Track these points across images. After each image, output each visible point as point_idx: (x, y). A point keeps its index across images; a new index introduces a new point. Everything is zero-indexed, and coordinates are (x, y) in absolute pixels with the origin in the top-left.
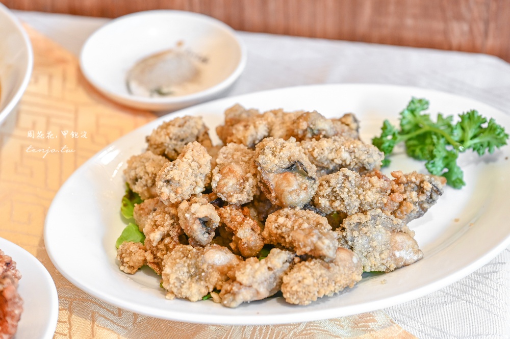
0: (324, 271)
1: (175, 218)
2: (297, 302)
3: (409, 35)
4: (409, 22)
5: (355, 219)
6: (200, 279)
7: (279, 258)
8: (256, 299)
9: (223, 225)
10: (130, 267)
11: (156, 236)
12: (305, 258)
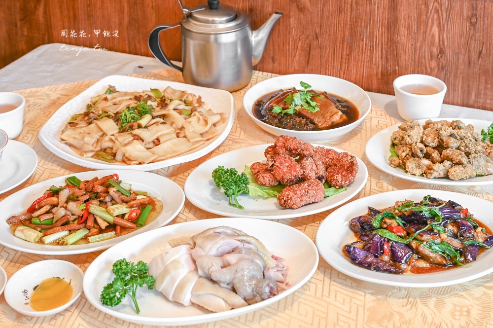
0: (463, 169)
1: (411, 149)
2: (453, 179)
3: (488, 106)
4: (489, 101)
5: (473, 155)
6: (420, 168)
7: (447, 163)
8: (439, 177)
9: (427, 153)
10: (394, 165)
11: (404, 154)
12: (456, 164)
